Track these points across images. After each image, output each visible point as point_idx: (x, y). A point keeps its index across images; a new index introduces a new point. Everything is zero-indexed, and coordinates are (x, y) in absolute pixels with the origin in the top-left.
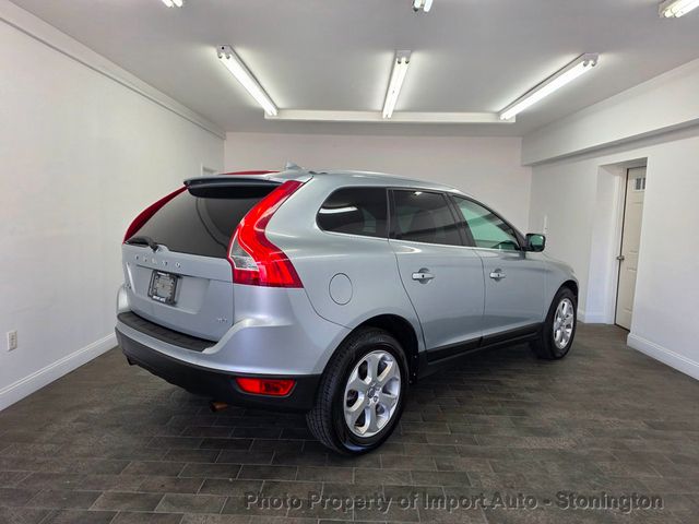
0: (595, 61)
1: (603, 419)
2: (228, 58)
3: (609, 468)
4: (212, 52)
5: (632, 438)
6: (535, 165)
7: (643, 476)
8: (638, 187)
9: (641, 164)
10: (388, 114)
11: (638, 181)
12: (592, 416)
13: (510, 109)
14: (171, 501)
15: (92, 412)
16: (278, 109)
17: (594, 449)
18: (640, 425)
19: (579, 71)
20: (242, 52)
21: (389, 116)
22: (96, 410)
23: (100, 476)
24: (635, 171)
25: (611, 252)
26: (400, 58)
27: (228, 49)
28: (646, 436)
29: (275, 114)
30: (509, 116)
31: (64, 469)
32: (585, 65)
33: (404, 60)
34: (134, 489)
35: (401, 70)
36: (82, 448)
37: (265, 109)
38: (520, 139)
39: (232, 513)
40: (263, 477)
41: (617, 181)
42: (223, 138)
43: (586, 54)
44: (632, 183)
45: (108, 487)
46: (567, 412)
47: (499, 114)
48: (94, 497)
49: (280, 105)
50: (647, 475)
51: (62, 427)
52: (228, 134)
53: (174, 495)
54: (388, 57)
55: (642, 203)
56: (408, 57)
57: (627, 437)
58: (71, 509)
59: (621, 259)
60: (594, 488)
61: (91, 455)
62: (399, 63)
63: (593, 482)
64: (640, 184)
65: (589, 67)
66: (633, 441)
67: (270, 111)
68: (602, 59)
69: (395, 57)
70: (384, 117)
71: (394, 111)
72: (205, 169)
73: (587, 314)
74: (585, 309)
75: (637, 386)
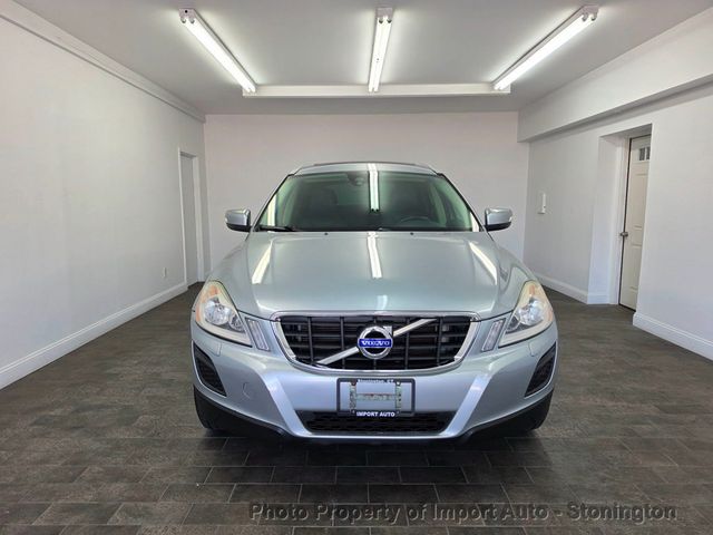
0: (595, 14)
1: (610, 404)
2: (193, 22)
3: (619, 456)
4: (174, 16)
5: (643, 424)
6: (532, 141)
7: (656, 465)
8: (642, 158)
9: (646, 132)
10: (374, 87)
11: (642, 151)
12: (598, 400)
13: (505, 78)
14: (128, 511)
15: (52, 413)
16: (256, 85)
17: (603, 437)
18: (650, 409)
19: (579, 27)
20: (207, 16)
21: (376, 90)
22: (58, 412)
23: (51, 485)
24: (639, 140)
25: (614, 228)
26: (381, 16)
27: (191, 12)
28: (658, 421)
29: (254, 90)
30: (503, 86)
31: (11, 479)
32: (584, 20)
33: (385, 19)
34: (89, 498)
35: (384, 29)
36: (36, 454)
37: (243, 86)
38: (516, 114)
39: (196, 523)
40: (235, 480)
41: (619, 152)
42: (203, 121)
43: (586, 7)
44: (635, 154)
45: (59, 497)
46: (571, 398)
47: (492, 84)
48: (40, 509)
49: (258, 81)
50: (662, 465)
51: (17, 432)
52: (207, 117)
53: (132, 504)
54: (369, 16)
55: (646, 174)
56: (391, 16)
57: (637, 423)
58: (12, 524)
59: (624, 236)
60: (603, 480)
61: (44, 461)
62: (381, 22)
63: (601, 474)
64: (644, 154)
65: (589, 21)
66: (644, 427)
67: (248, 88)
68: (603, 12)
69: (376, 17)
70: (370, 90)
71: (380, 84)
72: (182, 154)
73: (589, 294)
74: (587, 290)
75: (645, 368)
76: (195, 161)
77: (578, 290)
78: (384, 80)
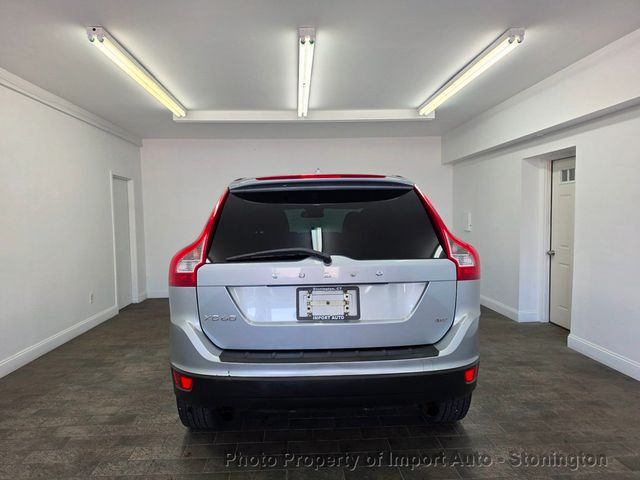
0: (522, 36)
2: (102, 41)
4: (82, 34)
6: (455, 163)
8: (564, 179)
9: (570, 154)
10: (303, 111)
11: (564, 172)
13: (429, 103)
16: (186, 110)
19: (505, 50)
21: (305, 115)
24: (562, 161)
25: (542, 247)
26: (304, 37)
27: (101, 31)
29: (184, 115)
30: (428, 111)
32: (510, 42)
33: (307, 40)
35: (306, 50)
37: (171, 109)
38: (440, 138)
41: (542, 173)
42: (140, 145)
43: (511, 29)
44: (558, 175)
47: (418, 109)
49: (188, 104)
52: (143, 140)
55: (570, 194)
56: (313, 36)
59: (551, 254)
62: (303, 43)
64: (569, 175)
65: (515, 44)
67: (178, 113)
68: (529, 35)
69: (299, 37)
70: (300, 115)
71: (309, 109)
72: (115, 177)
73: (520, 313)
74: (517, 308)
75: (593, 403)
76: (131, 184)
77: (508, 308)
78: (312, 105)
